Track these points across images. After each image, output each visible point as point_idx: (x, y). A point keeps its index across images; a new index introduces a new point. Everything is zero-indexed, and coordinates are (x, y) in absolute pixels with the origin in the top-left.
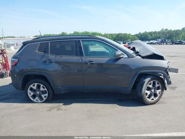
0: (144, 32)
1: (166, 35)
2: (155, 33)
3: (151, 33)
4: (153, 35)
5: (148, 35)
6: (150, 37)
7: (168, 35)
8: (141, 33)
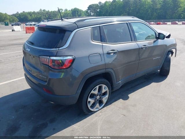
0: (22, 12)
1: (45, 16)
2: (34, 13)
3: (30, 14)
4: (33, 15)
5: (27, 15)
6: (30, 18)
7: (47, 16)
8: (19, 13)
